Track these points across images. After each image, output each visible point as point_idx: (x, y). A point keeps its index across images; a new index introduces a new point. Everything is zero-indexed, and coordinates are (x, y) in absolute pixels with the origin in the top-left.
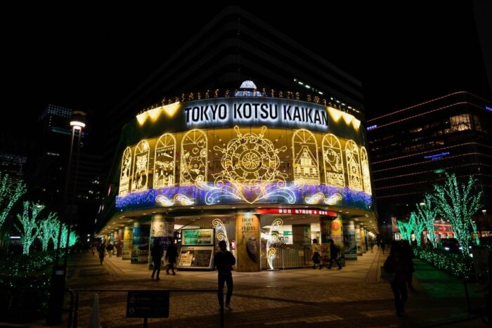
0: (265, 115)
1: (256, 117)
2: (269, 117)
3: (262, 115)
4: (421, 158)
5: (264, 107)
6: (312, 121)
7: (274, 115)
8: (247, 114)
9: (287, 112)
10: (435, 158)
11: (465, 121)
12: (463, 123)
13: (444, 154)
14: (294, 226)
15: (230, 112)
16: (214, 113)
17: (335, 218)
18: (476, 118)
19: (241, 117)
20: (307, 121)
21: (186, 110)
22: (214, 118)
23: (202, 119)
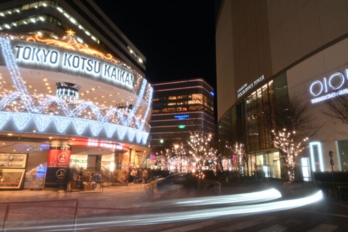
0: (90, 68)
1: (83, 68)
2: (93, 71)
3: (87, 69)
4: (172, 117)
5: (90, 62)
6: (123, 81)
7: (97, 70)
8: (76, 64)
9: (107, 71)
10: (181, 118)
11: (200, 98)
12: (198, 99)
13: (186, 116)
14: (89, 156)
15: (61, 60)
16: (46, 56)
17: (126, 151)
18: (205, 98)
19: (70, 65)
20: (120, 80)
21: (17, 47)
22: (45, 61)
23: (33, 59)
